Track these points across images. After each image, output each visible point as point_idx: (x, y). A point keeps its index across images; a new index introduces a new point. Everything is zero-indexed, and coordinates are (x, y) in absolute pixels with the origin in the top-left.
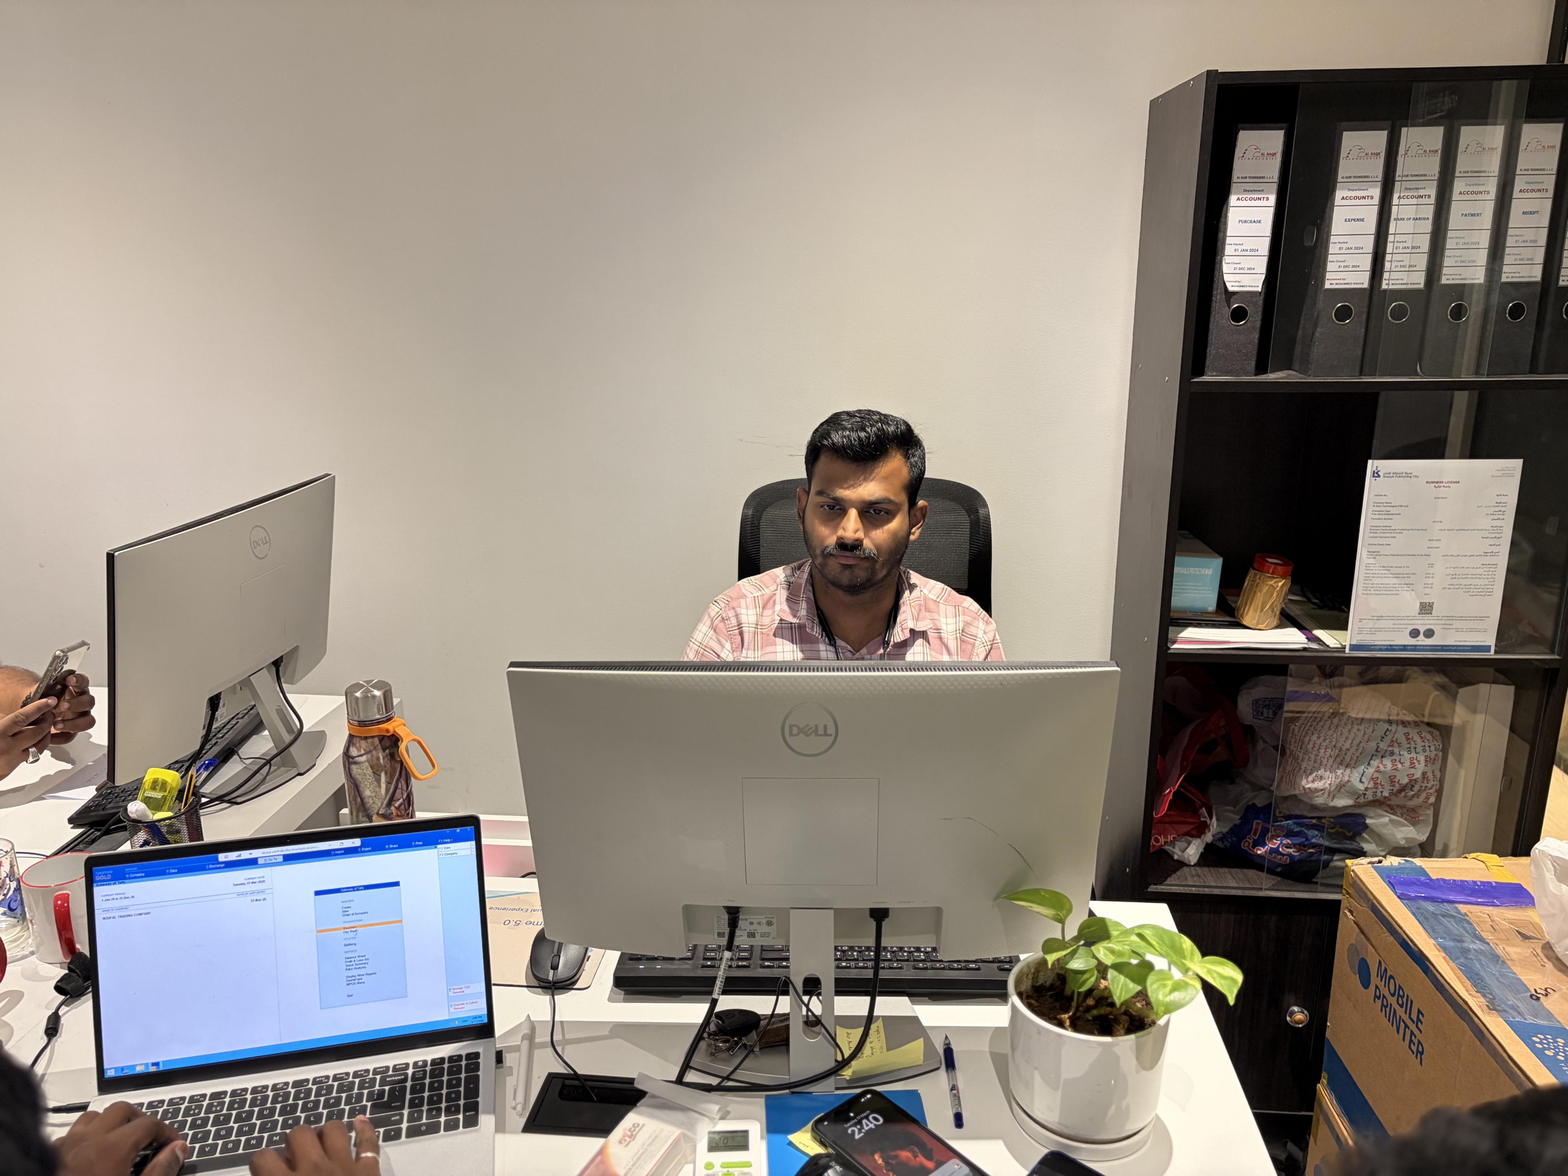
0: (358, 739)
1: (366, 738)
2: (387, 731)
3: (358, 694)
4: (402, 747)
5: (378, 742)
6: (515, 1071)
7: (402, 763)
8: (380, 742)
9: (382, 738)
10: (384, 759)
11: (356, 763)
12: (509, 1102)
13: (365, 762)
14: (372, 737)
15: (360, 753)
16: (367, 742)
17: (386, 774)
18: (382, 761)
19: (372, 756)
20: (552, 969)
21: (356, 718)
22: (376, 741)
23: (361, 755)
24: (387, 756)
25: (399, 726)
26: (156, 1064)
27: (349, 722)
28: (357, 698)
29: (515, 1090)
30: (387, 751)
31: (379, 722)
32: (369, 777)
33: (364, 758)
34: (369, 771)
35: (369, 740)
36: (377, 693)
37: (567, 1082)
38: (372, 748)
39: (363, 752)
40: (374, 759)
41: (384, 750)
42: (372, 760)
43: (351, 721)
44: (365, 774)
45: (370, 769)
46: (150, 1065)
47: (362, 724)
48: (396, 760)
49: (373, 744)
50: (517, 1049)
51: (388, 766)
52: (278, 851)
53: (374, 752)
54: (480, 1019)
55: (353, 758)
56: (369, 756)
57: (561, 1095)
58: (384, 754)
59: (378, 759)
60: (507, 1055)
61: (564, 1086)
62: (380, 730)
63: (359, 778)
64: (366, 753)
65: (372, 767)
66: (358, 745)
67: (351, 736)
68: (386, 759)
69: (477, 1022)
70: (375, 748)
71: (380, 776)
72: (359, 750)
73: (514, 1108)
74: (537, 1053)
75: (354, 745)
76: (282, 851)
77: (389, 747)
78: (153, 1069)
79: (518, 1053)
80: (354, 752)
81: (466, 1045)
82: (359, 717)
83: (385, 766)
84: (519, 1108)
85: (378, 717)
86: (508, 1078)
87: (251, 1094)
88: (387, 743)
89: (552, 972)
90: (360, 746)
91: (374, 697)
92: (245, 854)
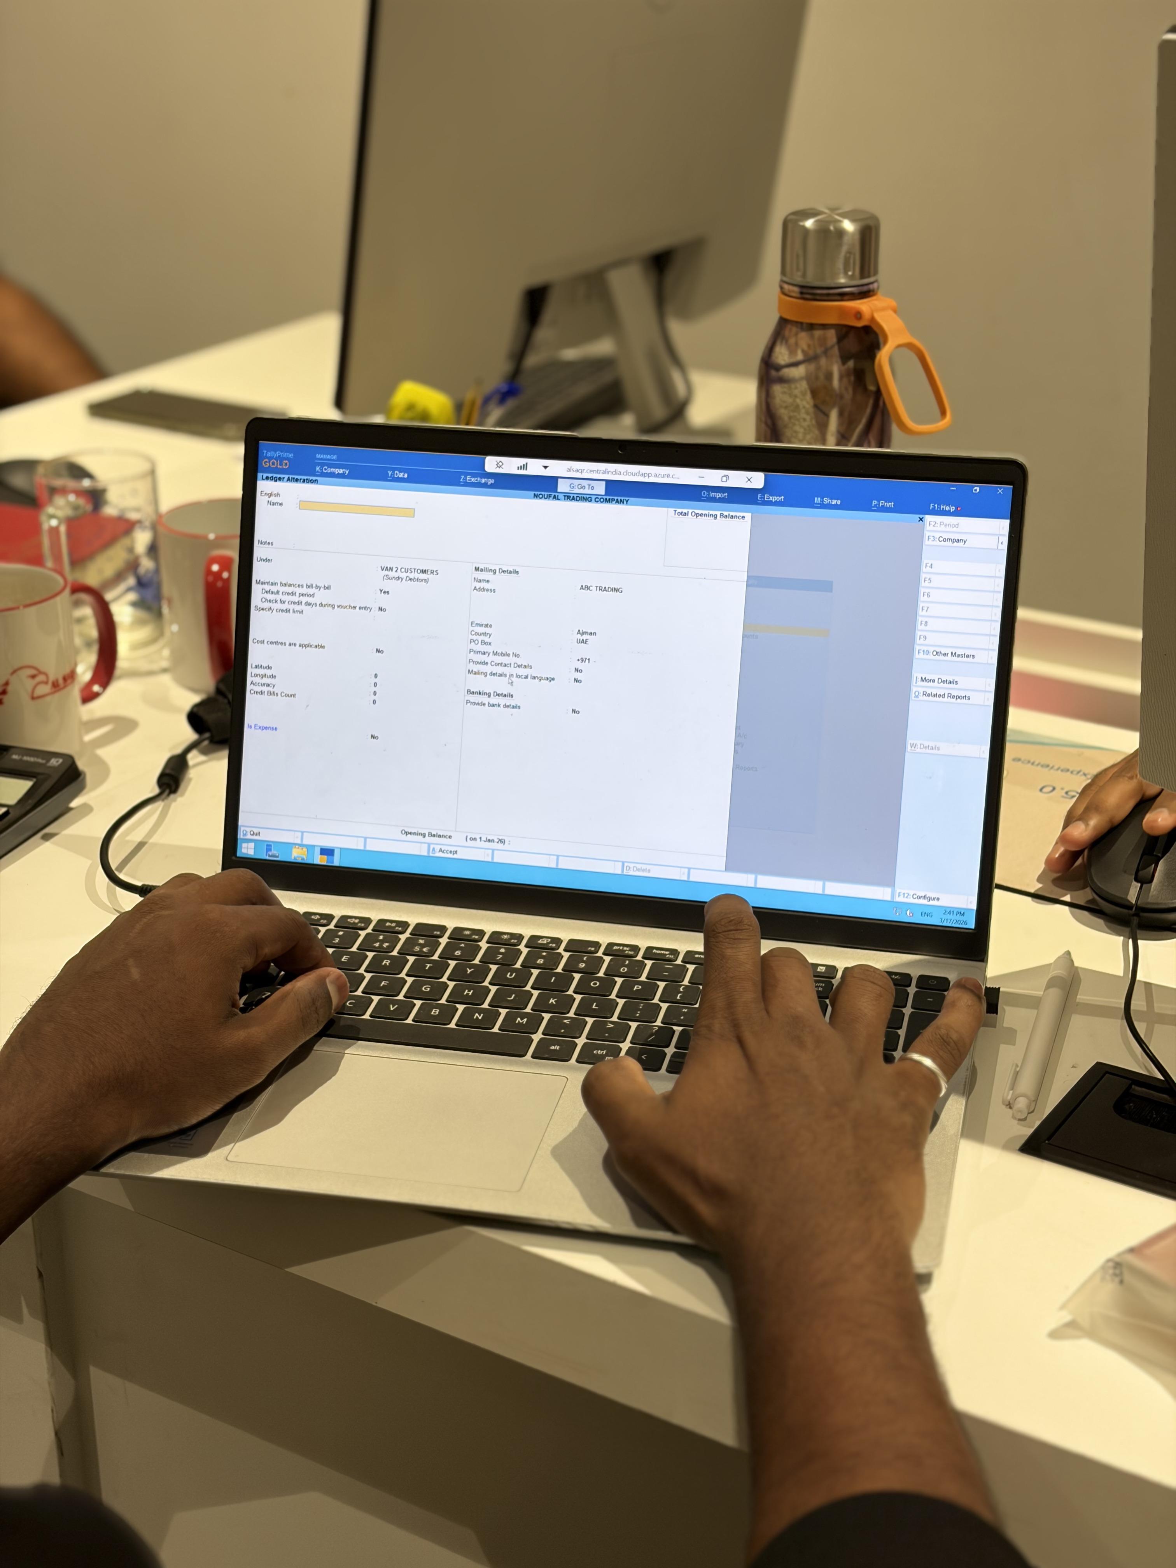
0: (794, 329)
1: (811, 327)
2: (858, 315)
3: (809, 223)
4: (883, 356)
5: (835, 340)
6: (1021, 1040)
7: (878, 393)
8: (840, 339)
9: (845, 332)
10: (841, 378)
11: (782, 380)
12: (1000, 1089)
13: (801, 379)
14: (824, 326)
15: (793, 360)
16: (812, 337)
17: (841, 414)
18: (836, 383)
19: (818, 368)
20: (1137, 880)
21: (798, 279)
22: (831, 336)
23: (795, 364)
24: (848, 374)
25: (884, 309)
26: (327, 852)
27: (781, 288)
28: (806, 231)
29: (1017, 1074)
30: (851, 364)
31: (843, 296)
32: (803, 415)
33: (798, 372)
34: (806, 402)
35: (818, 333)
36: (848, 226)
37: (1138, 1090)
38: (819, 351)
39: (800, 356)
40: (821, 376)
41: (844, 359)
42: (817, 378)
43: (786, 287)
44: (797, 408)
45: (809, 396)
46: (318, 851)
47: (808, 293)
48: (865, 389)
49: (823, 341)
50: (1033, 1003)
51: (848, 396)
52: (598, 471)
53: (823, 361)
54: (959, 917)
55: (778, 368)
56: (812, 367)
57: (1119, 1107)
58: (844, 368)
59: (829, 376)
60: (1007, 1008)
61: (1127, 1095)
62: (843, 312)
63: (783, 414)
64: (807, 360)
65: (814, 393)
66: (792, 341)
67: (783, 322)
68: (845, 380)
69: (950, 922)
70: (826, 352)
71: (827, 415)
72: (792, 352)
73: (1010, 1105)
74: (1077, 1023)
75: (785, 340)
76: (606, 472)
77: (856, 356)
78: (319, 860)
79: (1035, 1012)
80: (782, 355)
81: (920, 961)
82: (804, 275)
83: (841, 397)
84: (1022, 1103)
85: (842, 281)
86: (1003, 1047)
87: (488, 942)
88: (852, 344)
89: (1135, 887)
90: (797, 344)
91: (841, 233)
92: (536, 467)
